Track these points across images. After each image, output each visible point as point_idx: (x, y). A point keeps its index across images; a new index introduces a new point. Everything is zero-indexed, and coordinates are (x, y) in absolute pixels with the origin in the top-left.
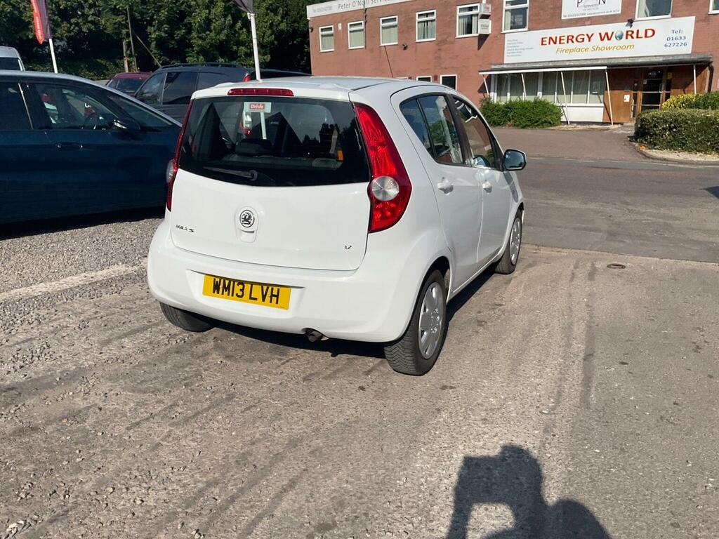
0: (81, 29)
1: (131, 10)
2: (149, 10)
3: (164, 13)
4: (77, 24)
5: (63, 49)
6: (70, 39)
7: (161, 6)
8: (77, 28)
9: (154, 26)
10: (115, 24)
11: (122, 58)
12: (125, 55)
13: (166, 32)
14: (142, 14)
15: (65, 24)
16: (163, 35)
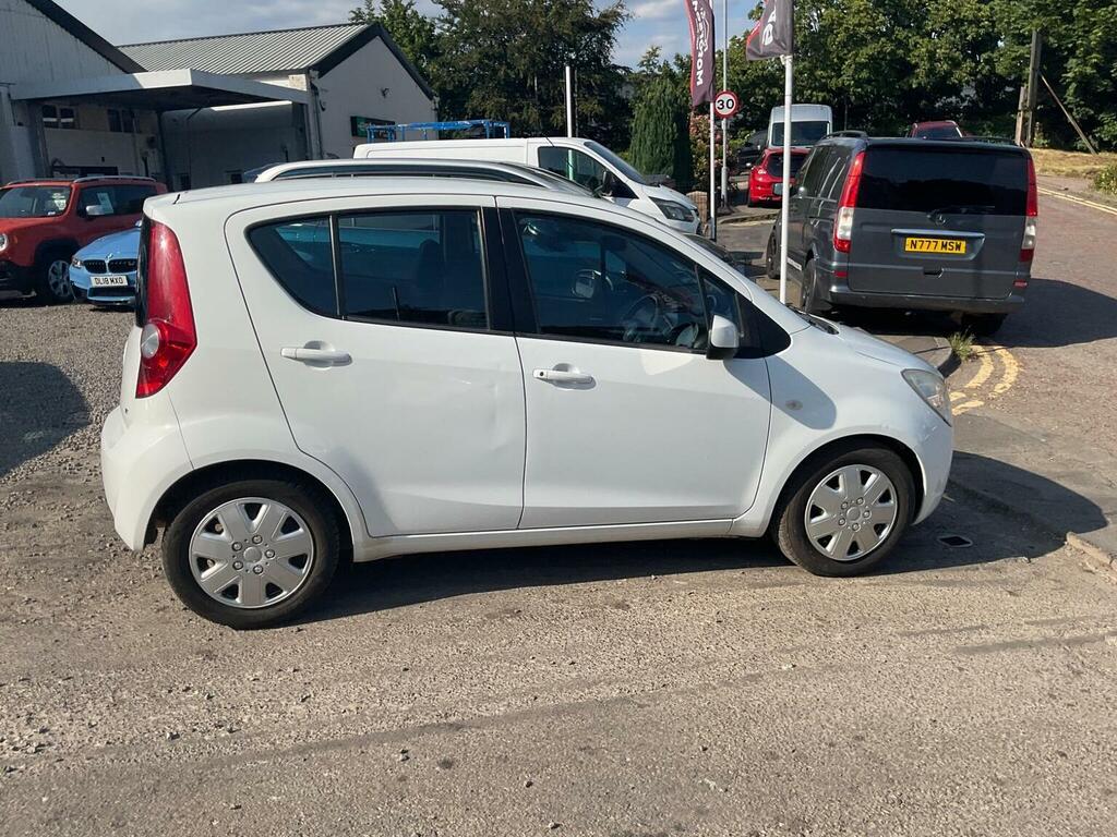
0: (993, 68)
1: (1044, 32)
2: (1075, 30)
3: (1098, 32)
4: (989, 61)
5: (972, 101)
6: (980, 86)
7: (1095, 23)
8: (987, 67)
9: (1077, 57)
10: (1013, 59)
11: (1016, 111)
12: (1020, 108)
13: (1095, 66)
14: (1060, 37)
15: (968, 65)
16: (1089, 70)
